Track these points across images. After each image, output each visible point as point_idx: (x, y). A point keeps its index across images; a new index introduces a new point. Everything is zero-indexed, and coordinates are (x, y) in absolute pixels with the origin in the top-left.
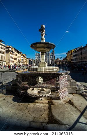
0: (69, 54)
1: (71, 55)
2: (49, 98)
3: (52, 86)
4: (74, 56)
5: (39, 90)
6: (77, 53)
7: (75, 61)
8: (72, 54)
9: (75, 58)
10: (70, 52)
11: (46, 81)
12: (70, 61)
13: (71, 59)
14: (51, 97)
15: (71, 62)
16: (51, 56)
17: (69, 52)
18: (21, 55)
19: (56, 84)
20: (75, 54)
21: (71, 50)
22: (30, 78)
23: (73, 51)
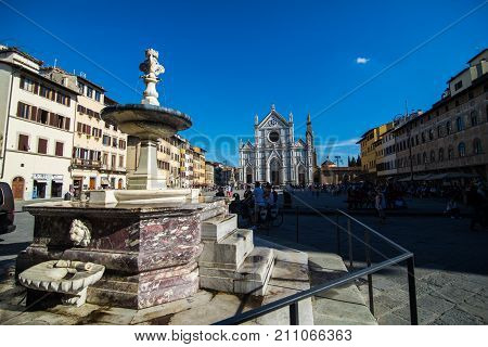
0: (369, 143)
1: (378, 149)
2: (105, 300)
3: (114, 255)
4: (389, 151)
5: (71, 267)
6: (400, 139)
7: (394, 171)
8: (379, 143)
9: (392, 158)
10: (372, 136)
11: (101, 236)
12: (375, 170)
13: (378, 162)
14: (112, 297)
15: (379, 173)
16: (300, 154)
17: (368, 135)
18: (184, 151)
19: (130, 247)
20: (392, 142)
21: (378, 129)
22: (56, 224)
23: (383, 130)
